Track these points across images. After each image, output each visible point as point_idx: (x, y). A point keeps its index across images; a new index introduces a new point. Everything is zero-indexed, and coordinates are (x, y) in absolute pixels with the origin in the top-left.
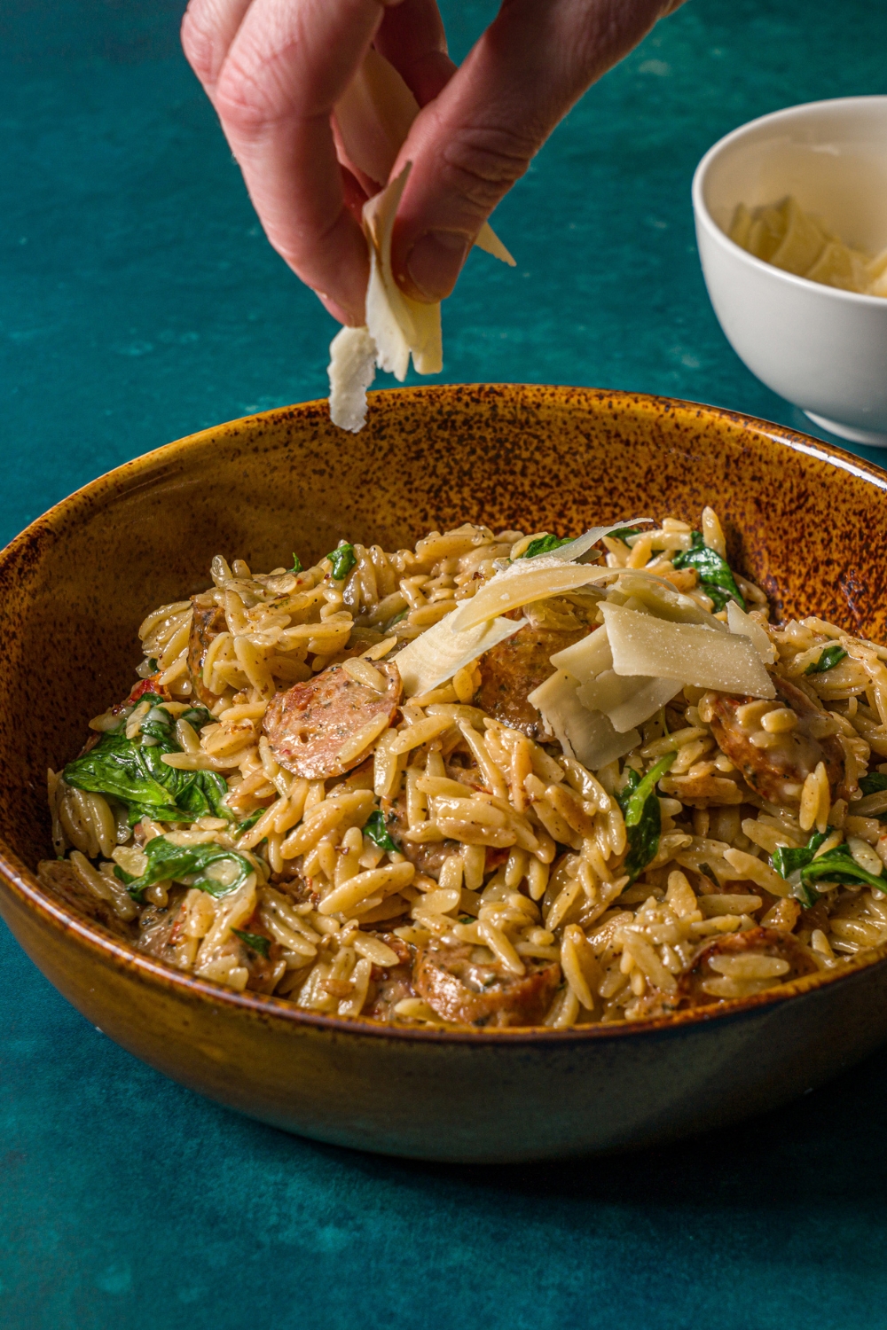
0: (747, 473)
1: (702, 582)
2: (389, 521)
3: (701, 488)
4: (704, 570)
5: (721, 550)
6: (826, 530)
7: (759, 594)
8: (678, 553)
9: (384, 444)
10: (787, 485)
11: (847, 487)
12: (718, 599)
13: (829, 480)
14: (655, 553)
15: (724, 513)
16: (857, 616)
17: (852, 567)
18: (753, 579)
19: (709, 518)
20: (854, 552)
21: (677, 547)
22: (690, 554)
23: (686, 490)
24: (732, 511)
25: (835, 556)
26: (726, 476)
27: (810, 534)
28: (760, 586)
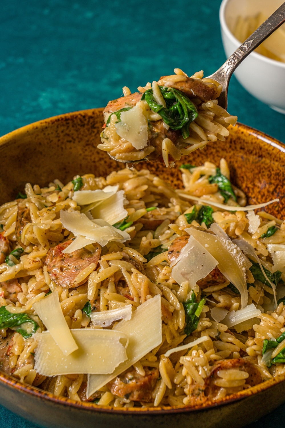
0: (238, 147)
1: (220, 190)
2: (97, 159)
3: (220, 150)
4: (220, 184)
5: (228, 176)
6: (269, 171)
7: (242, 194)
8: (210, 176)
9: (95, 130)
10: (254, 152)
11: (278, 156)
12: (226, 197)
13: (271, 152)
14: (202, 176)
15: (229, 160)
16: (281, 206)
17: (279, 186)
18: (239, 188)
19: (223, 163)
20: (280, 181)
21: (210, 174)
22: (215, 177)
23: (214, 151)
24: (232, 160)
25: (273, 181)
26: (230, 147)
27: (263, 172)
28: (242, 191)
